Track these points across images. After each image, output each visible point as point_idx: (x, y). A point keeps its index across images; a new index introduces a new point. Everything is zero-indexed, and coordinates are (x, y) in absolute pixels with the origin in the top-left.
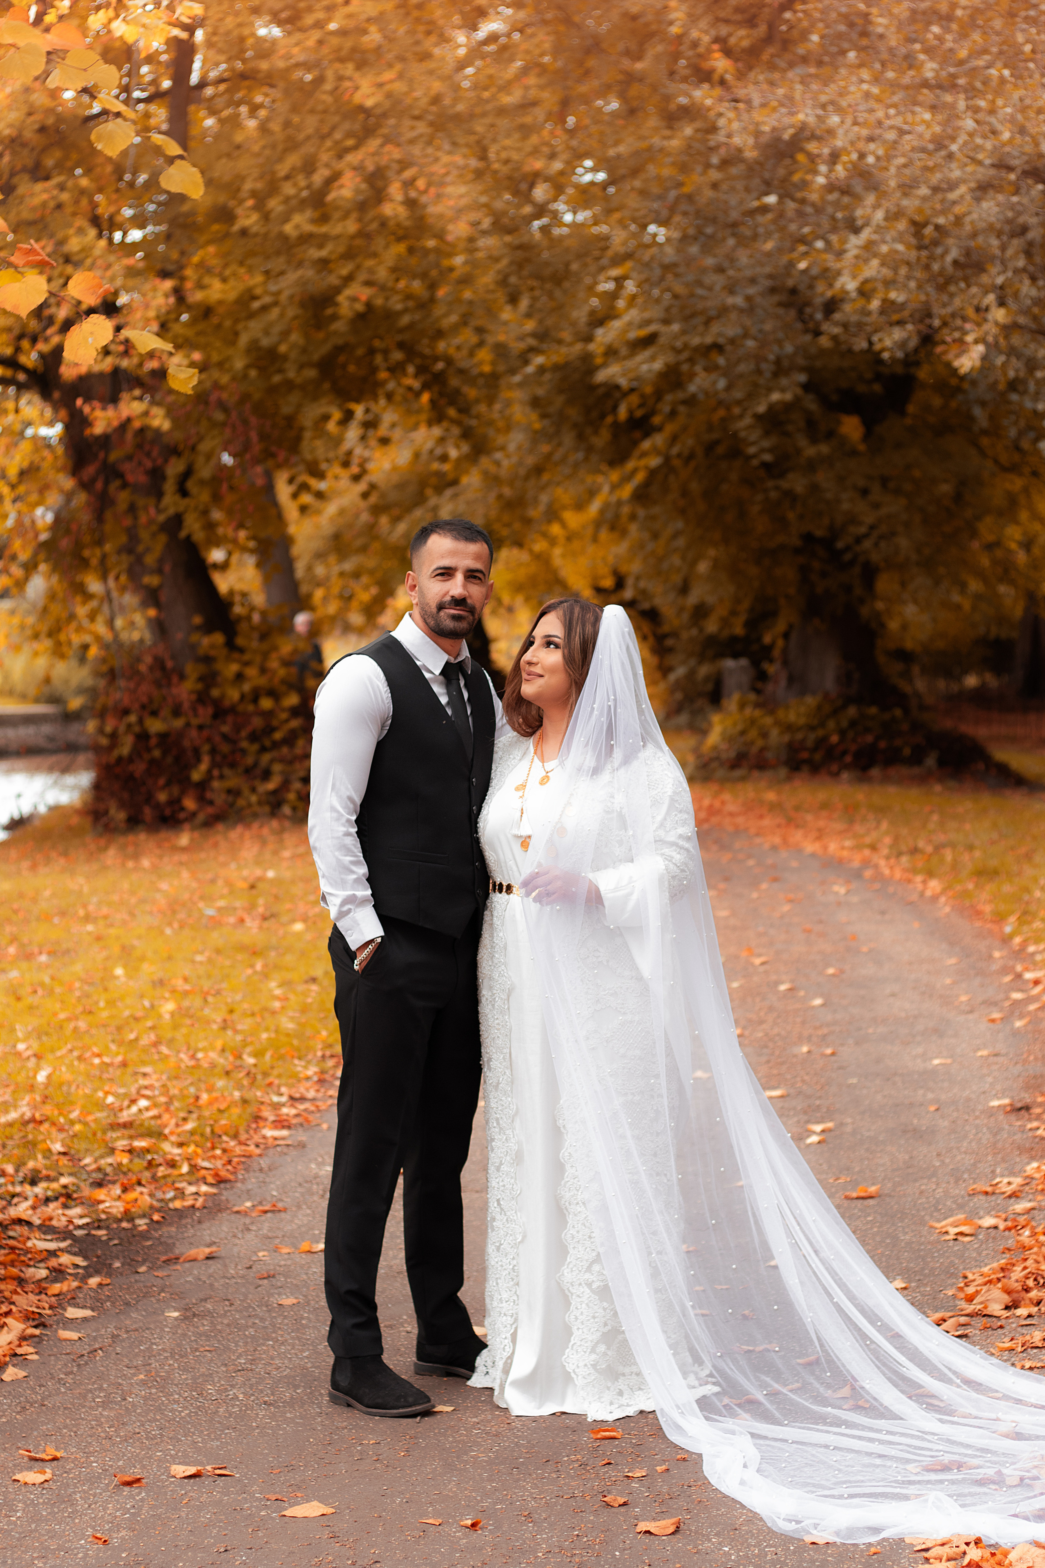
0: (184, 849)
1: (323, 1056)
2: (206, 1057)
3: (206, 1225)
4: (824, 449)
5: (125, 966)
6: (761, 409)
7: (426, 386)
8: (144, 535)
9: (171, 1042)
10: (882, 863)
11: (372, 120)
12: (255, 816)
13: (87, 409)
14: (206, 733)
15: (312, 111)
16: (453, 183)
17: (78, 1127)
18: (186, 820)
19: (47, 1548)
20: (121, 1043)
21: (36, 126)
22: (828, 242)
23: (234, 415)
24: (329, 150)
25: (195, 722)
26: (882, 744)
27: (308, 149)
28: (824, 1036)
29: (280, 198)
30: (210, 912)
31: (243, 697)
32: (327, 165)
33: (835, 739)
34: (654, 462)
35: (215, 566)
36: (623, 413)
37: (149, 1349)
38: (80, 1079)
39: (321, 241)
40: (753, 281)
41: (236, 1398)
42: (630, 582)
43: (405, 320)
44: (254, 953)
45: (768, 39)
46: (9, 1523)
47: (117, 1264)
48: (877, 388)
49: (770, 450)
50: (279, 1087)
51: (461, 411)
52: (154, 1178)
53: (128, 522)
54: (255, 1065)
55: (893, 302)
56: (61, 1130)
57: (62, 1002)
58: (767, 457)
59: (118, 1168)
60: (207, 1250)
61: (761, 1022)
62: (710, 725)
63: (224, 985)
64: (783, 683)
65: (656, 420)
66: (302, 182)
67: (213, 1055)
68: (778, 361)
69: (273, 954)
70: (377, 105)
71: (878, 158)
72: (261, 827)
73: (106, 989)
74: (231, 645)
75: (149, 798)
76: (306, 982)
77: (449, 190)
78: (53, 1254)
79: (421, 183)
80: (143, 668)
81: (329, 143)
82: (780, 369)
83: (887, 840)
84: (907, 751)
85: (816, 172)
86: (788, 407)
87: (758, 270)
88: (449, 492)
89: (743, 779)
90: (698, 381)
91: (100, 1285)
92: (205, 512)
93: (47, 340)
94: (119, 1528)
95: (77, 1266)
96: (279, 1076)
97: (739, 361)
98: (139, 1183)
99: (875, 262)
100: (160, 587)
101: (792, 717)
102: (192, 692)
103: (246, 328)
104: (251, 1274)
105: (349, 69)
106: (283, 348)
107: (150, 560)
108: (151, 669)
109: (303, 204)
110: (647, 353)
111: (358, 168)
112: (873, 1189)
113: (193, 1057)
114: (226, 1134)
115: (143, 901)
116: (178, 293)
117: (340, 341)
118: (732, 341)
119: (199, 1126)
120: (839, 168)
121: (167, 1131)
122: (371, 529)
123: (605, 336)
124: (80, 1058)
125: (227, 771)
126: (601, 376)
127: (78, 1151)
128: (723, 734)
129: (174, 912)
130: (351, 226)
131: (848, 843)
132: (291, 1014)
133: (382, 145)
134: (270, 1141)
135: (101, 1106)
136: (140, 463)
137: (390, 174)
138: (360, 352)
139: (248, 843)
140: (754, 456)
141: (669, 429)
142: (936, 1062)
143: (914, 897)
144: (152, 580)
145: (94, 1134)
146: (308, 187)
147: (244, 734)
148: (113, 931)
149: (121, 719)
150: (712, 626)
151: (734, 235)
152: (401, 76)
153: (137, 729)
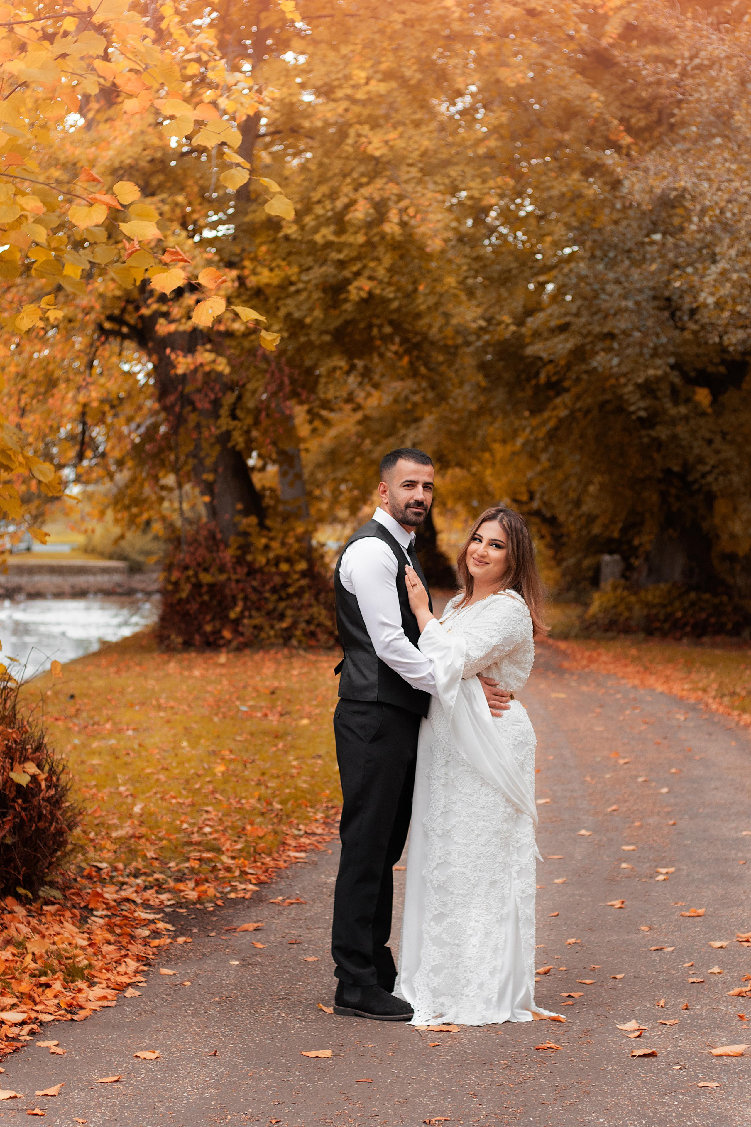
0: (223, 665)
1: (327, 807)
2: (248, 802)
3: (252, 910)
4: (683, 410)
5: (188, 741)
6: (641, 380)
7: (407, 352)
8: (205, 445)
9: (223, 792)
10: (710, 701)
11: (380, 166)
12: (272, 645)
13: (173, 356)
14: (241, 585)
15: (339, 157)
16: (433, 212)
17: (165, 842)
18: (224, 645)
19: (163, 1097)
20: (190, 790)
21: (149, 158)
22: (696, 269)
23: (274, 365)
24: (348, 185)
25: (234, 577)
26: (713, 620)
27: (335, 183)
28: (669, 813)
29: (313, 216)
30: (244, 708)
31: (268, 561)
32: (346, 195)
33: (679, 614)
34: (563, 413)
35: (253, 469)
36: (543, 378)
37: (220, 983)
38: (164, 812)
39: (339, 248)
40: (640, 291)
41: (279, 1015)
42: (538, 496)
43: (395, 305)
44: (276, 737)
45: (659, 122)
46: (137, 1081)
47: (195, 930)
48: (722, 369)
49: (645, 409)
50: (298, 825)
51: (430, 369)
52: (217, 878)
53: (195, 435)
54: (281, 810)
55: (739, 313)
56: (153, 844)
57: (148, 761)
58: (643, 414)
59: (192, 870)
60: (256, 925)
61: (626, 801)
62: (592, 601)
63: (257, 757)
64: (645, 573)
65: (567, 384)
66: (328, 205)
67: (253, 801)
68: (655, 348)
69: (289, 738)
70: (382, 156)
71: (734, 214)
72: (276, 653)
73: (176, 755)
74: (262, 525)
75: (199, 629)
76: (314, 758)
77: (431, 216)
78: (153, 921)
79: (411, 211)
80: (201, 538)
81: (348, 180)
82: (655, 354)
83: (715, 686)
84: (729, 626)
85: (690, 221)
86: (658, 380)
87: (645, 283)
88: (414, 426)
89: (613, 639)
90: (598, 358)
91: (185, 942)
92: (248, 432)
93: (148, 306)
94: (208, 1087)
95: (168, 930)
96: (298, 818)
97: (628, 346)
98: (207, 881)
99: (728, 285)
100: (215, 482)
101: (650, 597)
102: (233, 556)
103: (285, 305)
104: (285, 941)
105: (365, 129)
106: (308, 320)
107: (208, 462)
108: (206, 539)
109: (328, 221)
110: (562, 337)
111: (370, 199)
112: (701, 911)
113: (238, 802)
114: (264, 853)
115: (197, 698)
116: (241, 279)
117: (349, 317)
118: (624, 332)
119: (246, 846)
120: (707, 219)
121: (224, 849)
122: (357, 449)
123: (532, 323)
124: (162, 798)
125: (254, 613)
126: (529, 351)
127: (165, 858)
128: (601, 606)
129: (219, 707)
130: (361, 239)
131: (686, 686)
132: (304, 778)
133: (386, 183)
134: (294, 860)
135: (179, 830)
136: (206, 395)
137: (391, 203)
138: (362, 325)
139: (268, 664)
140: (633, 413)
141: (574, 391)
142: (744, 833)
143: (733, 725)
144: (209, 477)
145: (176, 847)
146: (333, 209)
147: (267, 587)
148: (177, 717)
149: (183, 572)
150: (596, 529)
151: (629, 258)
152: (401, 136)
153: (193, 580)
